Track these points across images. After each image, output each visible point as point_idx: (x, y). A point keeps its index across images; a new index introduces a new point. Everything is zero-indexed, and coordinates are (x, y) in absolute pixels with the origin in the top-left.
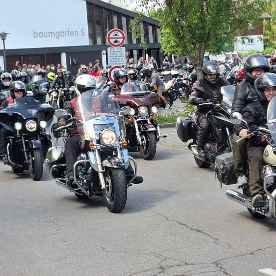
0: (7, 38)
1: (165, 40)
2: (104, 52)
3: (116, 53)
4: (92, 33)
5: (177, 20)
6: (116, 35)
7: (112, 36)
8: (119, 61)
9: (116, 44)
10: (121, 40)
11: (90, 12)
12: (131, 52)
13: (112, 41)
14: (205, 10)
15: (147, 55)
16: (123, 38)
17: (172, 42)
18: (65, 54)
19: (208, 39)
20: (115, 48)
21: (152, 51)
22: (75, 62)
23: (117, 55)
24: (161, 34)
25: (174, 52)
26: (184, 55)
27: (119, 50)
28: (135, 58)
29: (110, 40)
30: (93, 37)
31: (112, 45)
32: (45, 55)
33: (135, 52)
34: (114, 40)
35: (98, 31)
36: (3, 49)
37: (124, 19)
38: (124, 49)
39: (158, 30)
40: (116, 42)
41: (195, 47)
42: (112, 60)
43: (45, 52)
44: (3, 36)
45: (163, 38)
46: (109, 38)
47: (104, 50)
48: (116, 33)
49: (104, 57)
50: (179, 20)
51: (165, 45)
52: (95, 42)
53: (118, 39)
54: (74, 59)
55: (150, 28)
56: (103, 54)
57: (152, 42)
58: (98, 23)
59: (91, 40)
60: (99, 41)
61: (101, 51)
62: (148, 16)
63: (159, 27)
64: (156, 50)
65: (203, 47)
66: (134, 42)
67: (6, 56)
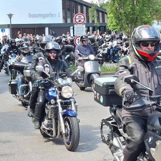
0: (13, 17)
1: (110, 21)
2: (72, 27)
3: (79, 28)
4: (65, 16)
5: (118, 9)
6: (80, 17)
7: (77, 17)
8: (81, 33)
9: (80, 22)
10: (83, 20)
11: (64, 3)
12: (89, 28)
13: (77, 20)
14: (135, 3)
15: (98, 30)
16: (84, 19)
17: (114, 23)
18: (48, 28)
19: (137, 21)
20: (79, 25)
21: (101, 28)
22: (54, 33)
23: (80, 30)
24: (107, 18)
25: (115, 29)
26: (121, 31)
27: (82, 26)
28: (91, 32)
29: (76, 20)
30: (65, 18)
31: (77, 23)
32: (35, 28)
33: (91, 28)
34: (79, 20)
35: (68, 15)
36: (10, 24)
37: (85, 8)
38: (84, 26)
39: (105, 15)
40: (80, 21)
41: (128, 26)
42: (77, 33)
43: (36, 27)
44: (10, 16)
45: (108, 20)
46: (75, 19)
47: (72, 26)
48: (80, 15)
49: (72, 31)
50: (119, 9)
51: (109, 24)
52: (66, 21)
53: (81, 20)
54: (53, 32)
55: (101, 13)
56: (71, 29)
57: (101, 22)
58: (69, 10)
59: (64, 20)
60: (69, 21)
61: (69, 27)
62: (99, 6)
63: (106, 13)
64: (104, 27)
65: (133, 26)
66: (91, 22)
67: (12, 29)
